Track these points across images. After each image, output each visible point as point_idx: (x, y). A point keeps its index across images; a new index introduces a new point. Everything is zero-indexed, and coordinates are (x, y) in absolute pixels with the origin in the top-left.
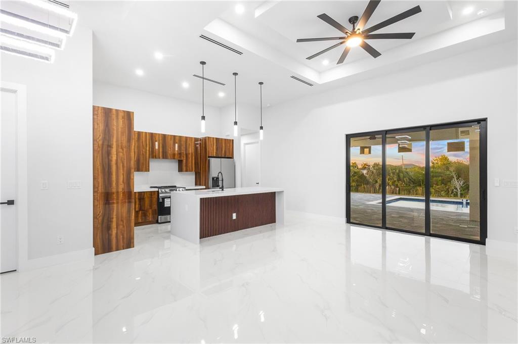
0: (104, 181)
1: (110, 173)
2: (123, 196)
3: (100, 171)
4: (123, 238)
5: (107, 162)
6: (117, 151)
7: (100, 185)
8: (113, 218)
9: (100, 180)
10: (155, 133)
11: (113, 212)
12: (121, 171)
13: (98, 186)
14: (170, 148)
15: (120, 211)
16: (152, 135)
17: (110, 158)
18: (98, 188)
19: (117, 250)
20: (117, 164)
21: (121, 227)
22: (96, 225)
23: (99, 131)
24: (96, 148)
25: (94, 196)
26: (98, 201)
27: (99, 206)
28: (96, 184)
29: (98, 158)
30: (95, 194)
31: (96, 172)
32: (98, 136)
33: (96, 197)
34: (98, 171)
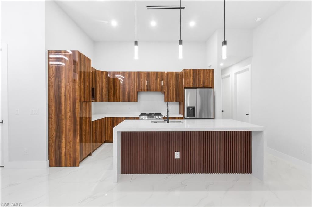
0: (56, 110)
1: (60, 103)
2: (70, 122)
3: (53, 101)
4: (70, 157)
5: (58, 94)
6: (65, 85)
7: (53, 112)
8: (62, 139)
9: (53, 108)
10: (141, 72)
11: (63, 134)
12: (68, 102)
13: (52, 113)
14: (153, 83)
15: (68, 134)
16: (139, 73)
17: (60, 91)
18: (52, 114)
19: (66, 166)
20: (65, 95)
21: (69, 147)
22: (51, 144)
23: (52, 70)
24: (50, 84)
25: (49, 121)
26: (52, 125)
27: (53, 129)
28: (51, 111)
29: (52, 91)
30: (50, 119)
31: (50, 102)
32: (52, 74)
33: (51, 122)
34: (52, 101)
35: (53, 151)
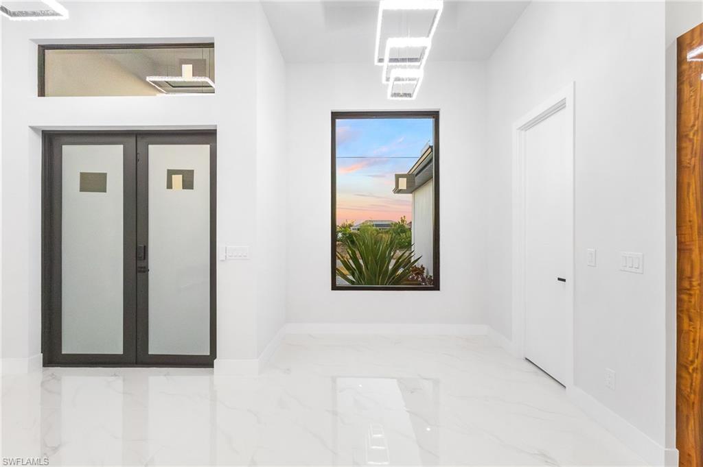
23: (694, 105)
24: (686, 160)
25: (679, 301)
26: (690, 320)
27: (695, 336)
28: (687, 268)
29: (693, 186)
30: (685, 297)
31: (686, 230)
32: (693, 119)
33: (685, 307)
34: (691, 227)
35: (692, 422)
